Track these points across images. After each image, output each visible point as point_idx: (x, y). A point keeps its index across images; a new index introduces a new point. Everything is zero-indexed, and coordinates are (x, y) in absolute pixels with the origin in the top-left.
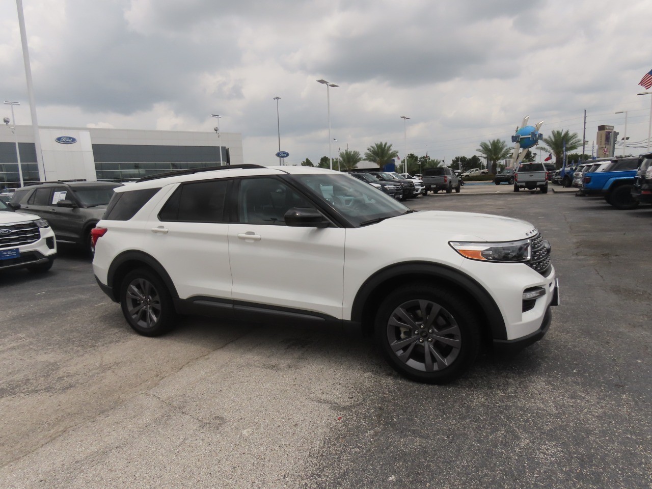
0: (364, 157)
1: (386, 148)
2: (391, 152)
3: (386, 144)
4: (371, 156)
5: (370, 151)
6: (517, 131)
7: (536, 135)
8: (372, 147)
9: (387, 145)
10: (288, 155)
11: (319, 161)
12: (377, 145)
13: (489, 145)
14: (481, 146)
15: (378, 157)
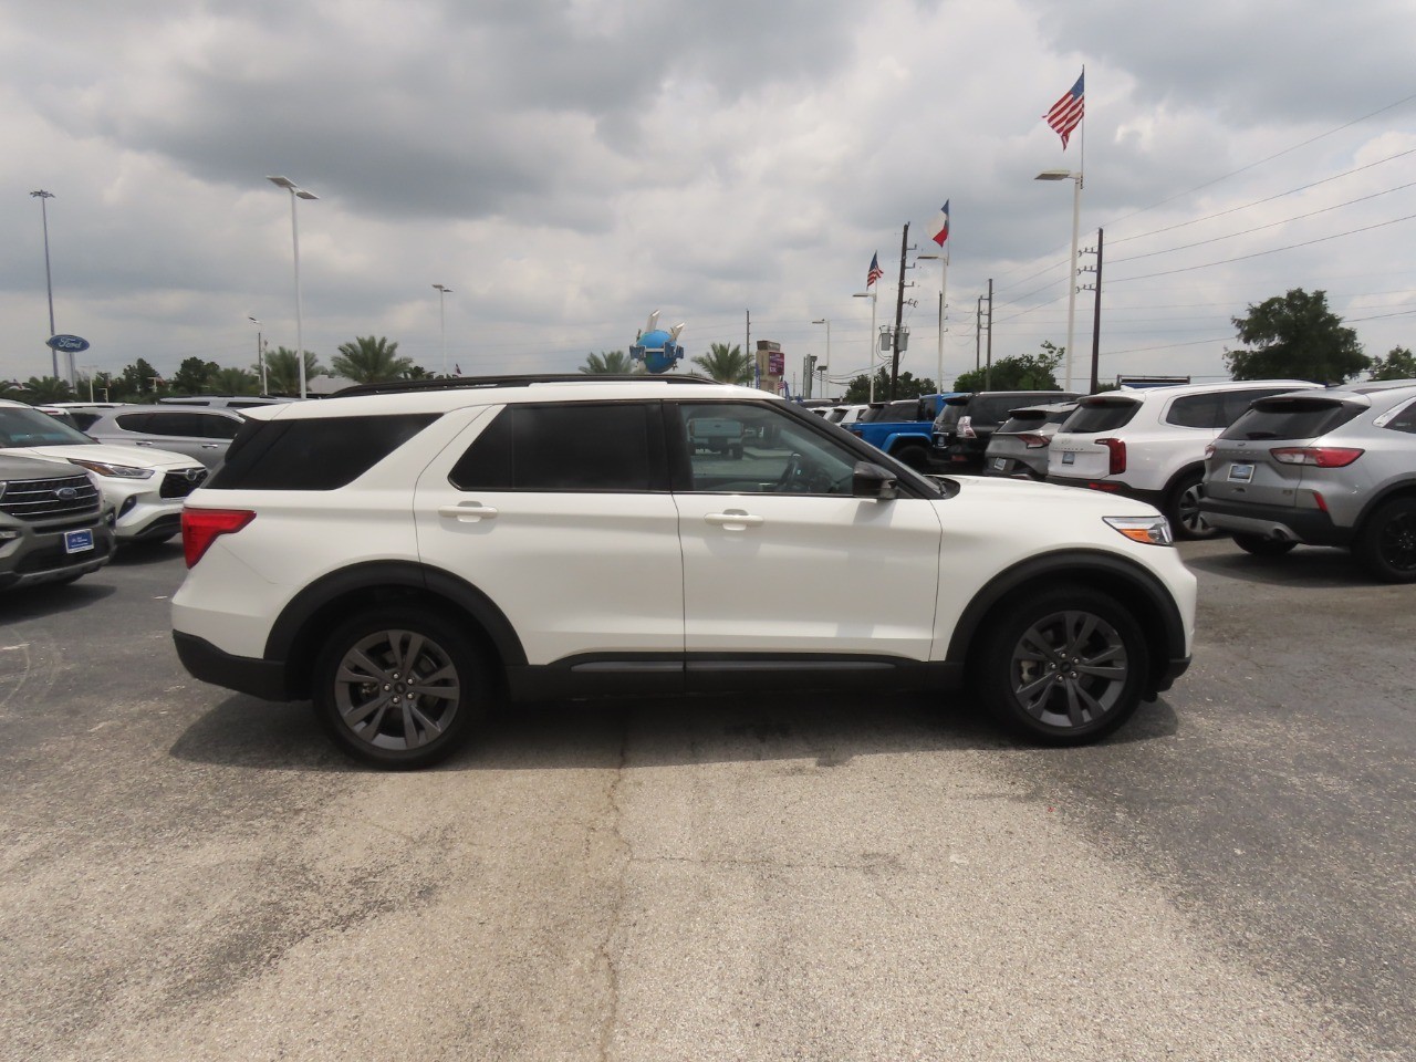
0: (330, 366)
1: (385, 351)
2: (394, 359)
3: (383, 341)
4: (348, 365)
5: (346, 354)
6: (638, 338)
7: (673, 348)
8: (350, 346)
9: (387, 345)
10: (84, 345)
11: (178, 368)
12: (361, 342)
13: (603, 361)
14: (589, 361)
15: (367, 369)
